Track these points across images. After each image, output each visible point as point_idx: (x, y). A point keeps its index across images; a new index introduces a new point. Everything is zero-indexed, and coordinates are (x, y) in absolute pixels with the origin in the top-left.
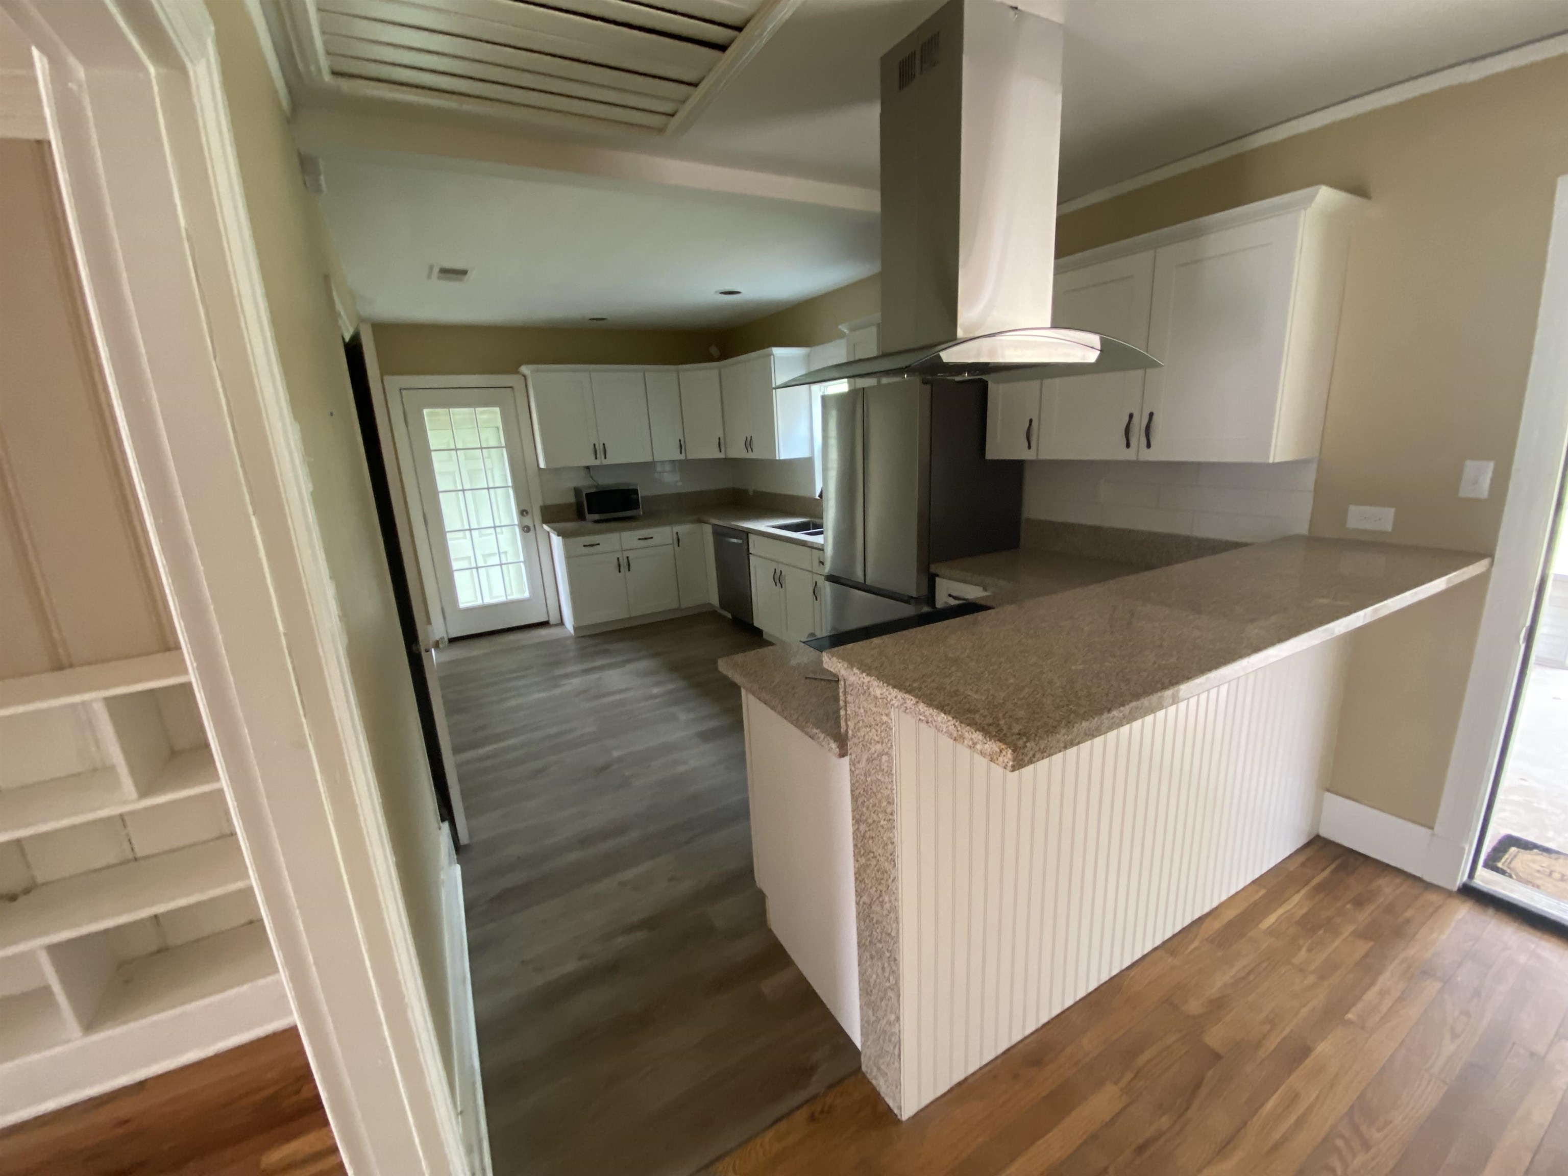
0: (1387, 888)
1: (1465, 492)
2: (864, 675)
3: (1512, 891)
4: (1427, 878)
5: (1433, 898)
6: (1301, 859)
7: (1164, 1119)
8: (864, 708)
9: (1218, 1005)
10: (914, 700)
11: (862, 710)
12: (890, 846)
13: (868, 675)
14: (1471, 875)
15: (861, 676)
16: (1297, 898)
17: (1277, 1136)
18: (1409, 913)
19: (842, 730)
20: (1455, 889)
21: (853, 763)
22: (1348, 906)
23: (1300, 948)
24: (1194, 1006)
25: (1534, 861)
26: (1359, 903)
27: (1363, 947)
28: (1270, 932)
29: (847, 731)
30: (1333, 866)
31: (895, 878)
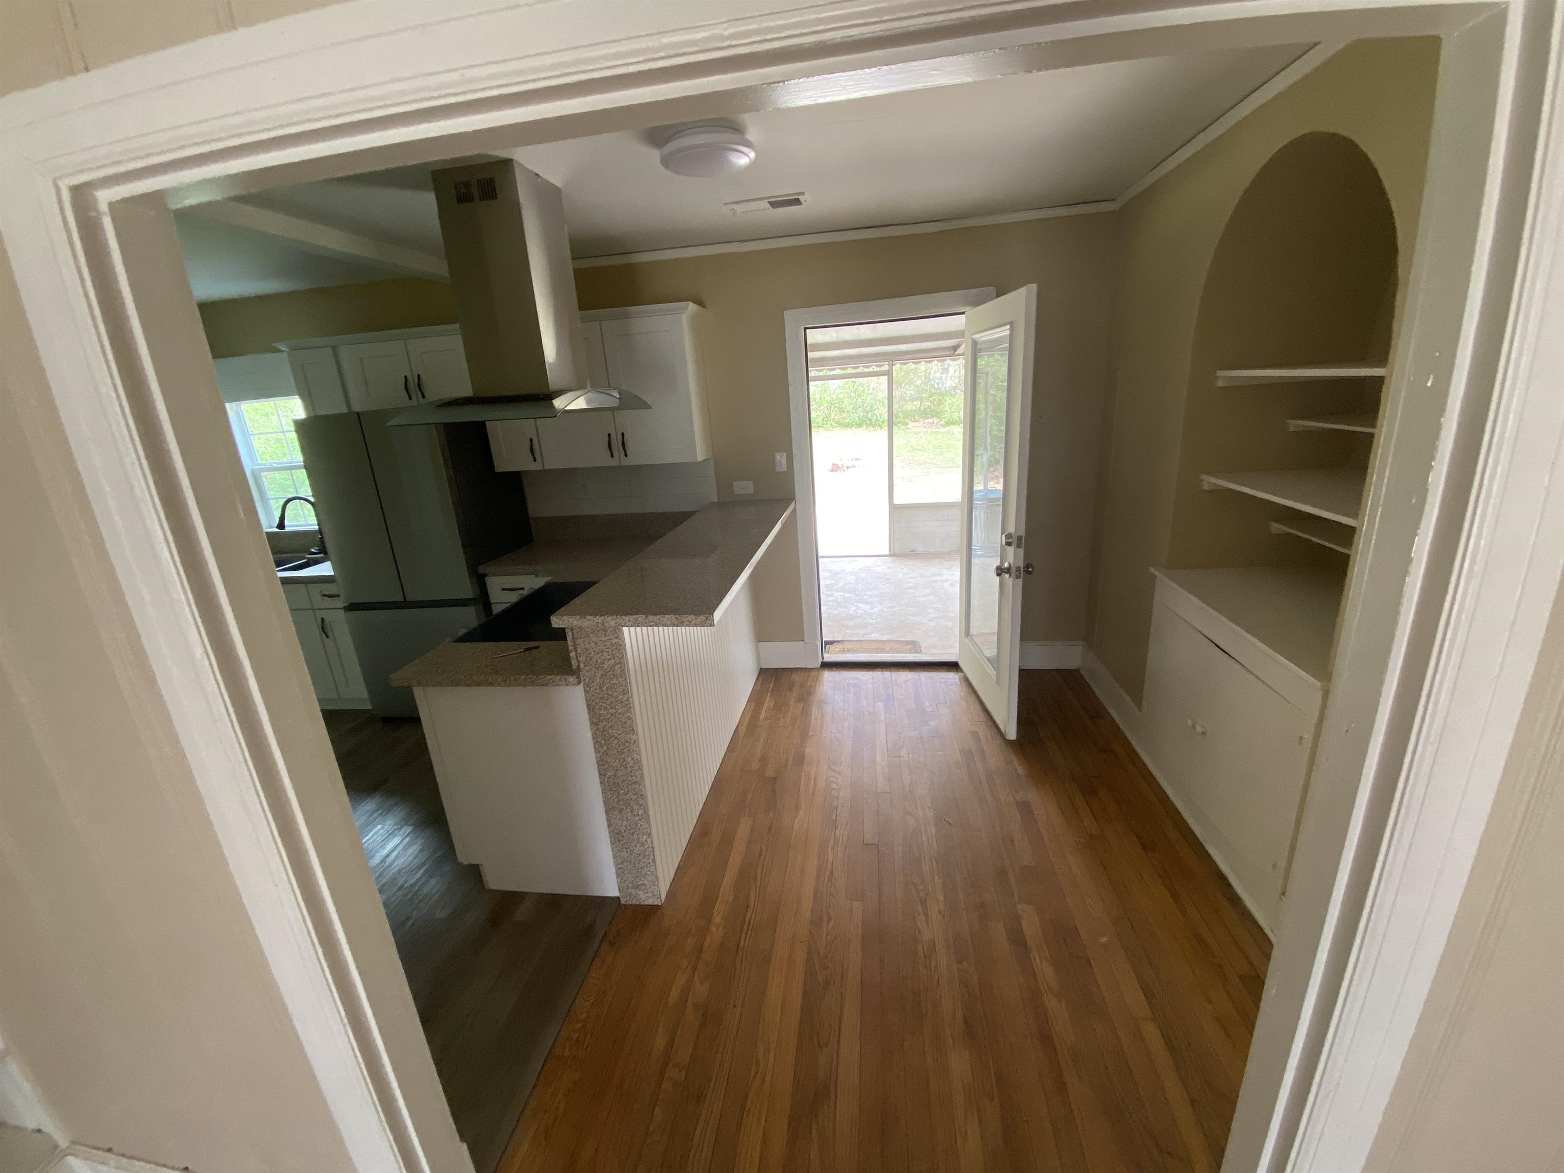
0: (796, 677)
1: (778, 469)
2: (598, 617)
3: (838, 657)
4: (809, 667)
5: (814, 673)
6: (760, 682)
7: (770, 814)
8: (593, 642)
9: (764, 760)
10: (644, 616)
11: (592, 644)
12: (629, 722)
13: (601, 616)
14: (823, 658)
15: (595, 619)
16: (768, 699)
17: (811, 791)
18: (809, 684)
19: (574, 667)
20: (819, 666)
21: (587, 686)
22: (788, 692)
23: (780, 719)
24: (755, 766)
25: (836, 648)
26: (790, 689)
27: (801, 705)
28: (766, 719)
29: (579, 666)
30: (773, 679)
31: (635, 741)
